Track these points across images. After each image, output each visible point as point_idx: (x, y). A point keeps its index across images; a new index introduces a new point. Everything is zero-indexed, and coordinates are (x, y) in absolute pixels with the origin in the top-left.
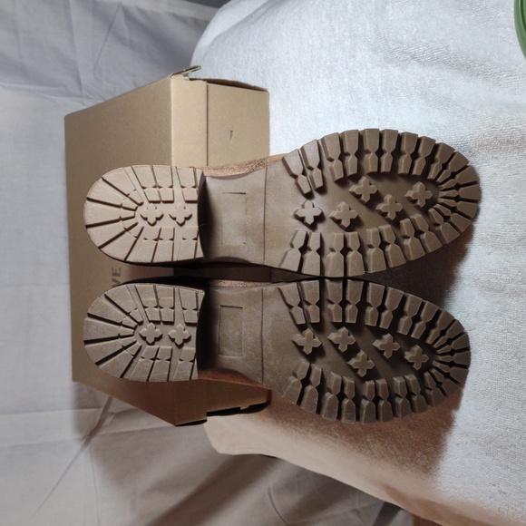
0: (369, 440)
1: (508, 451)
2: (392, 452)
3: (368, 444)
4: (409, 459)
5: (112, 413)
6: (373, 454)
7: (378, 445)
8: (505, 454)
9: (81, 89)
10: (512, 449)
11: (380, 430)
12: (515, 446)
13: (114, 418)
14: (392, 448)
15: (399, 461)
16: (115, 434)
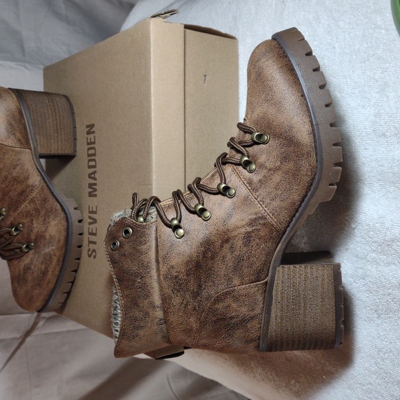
0: (252, 365)
1: (365, 388)
2: (271, 377)
3: (252, 368)
4: (284, 384)
5: (44, 318)
6: (255, 376)
7: (260, 370)
8: (363, 390)
9: (24, 55)
10: (369, 386)
11: (263, 358)
12: (371, 384)
13: (45, 322)
14: (271, 375)
15: (276, 385)
16: (45, 334)
